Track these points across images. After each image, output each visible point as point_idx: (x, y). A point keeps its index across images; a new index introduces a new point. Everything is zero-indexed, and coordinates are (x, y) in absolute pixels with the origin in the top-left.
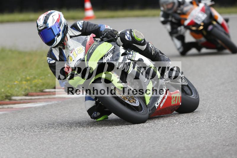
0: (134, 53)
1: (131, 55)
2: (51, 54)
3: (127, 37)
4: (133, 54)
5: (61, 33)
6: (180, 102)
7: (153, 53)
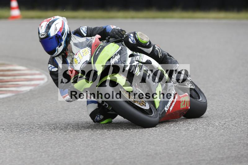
0: (141, 54)
1: (139, 57)
2: (53, 61)
3: (131, 40)
5: (63, 43)
6: (189, 106)
7: (160, 56)
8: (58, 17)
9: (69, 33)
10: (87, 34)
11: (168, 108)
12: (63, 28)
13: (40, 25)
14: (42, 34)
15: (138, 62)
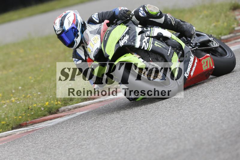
0: (152, 28)
1: (149, 32)
2: (76, 54)
3: (142, 14)
4: (151, 30)
5: (79, 33)
6: (213, 65)
7: (174, 24)
8: (69, 11)
9: (83, 23)
10: (99, 20)
11: (188, 74)
12: (75, 20)
13: (54, 23)
14: (58, 30)
15: (148, 38)
